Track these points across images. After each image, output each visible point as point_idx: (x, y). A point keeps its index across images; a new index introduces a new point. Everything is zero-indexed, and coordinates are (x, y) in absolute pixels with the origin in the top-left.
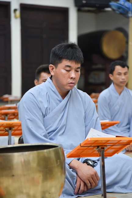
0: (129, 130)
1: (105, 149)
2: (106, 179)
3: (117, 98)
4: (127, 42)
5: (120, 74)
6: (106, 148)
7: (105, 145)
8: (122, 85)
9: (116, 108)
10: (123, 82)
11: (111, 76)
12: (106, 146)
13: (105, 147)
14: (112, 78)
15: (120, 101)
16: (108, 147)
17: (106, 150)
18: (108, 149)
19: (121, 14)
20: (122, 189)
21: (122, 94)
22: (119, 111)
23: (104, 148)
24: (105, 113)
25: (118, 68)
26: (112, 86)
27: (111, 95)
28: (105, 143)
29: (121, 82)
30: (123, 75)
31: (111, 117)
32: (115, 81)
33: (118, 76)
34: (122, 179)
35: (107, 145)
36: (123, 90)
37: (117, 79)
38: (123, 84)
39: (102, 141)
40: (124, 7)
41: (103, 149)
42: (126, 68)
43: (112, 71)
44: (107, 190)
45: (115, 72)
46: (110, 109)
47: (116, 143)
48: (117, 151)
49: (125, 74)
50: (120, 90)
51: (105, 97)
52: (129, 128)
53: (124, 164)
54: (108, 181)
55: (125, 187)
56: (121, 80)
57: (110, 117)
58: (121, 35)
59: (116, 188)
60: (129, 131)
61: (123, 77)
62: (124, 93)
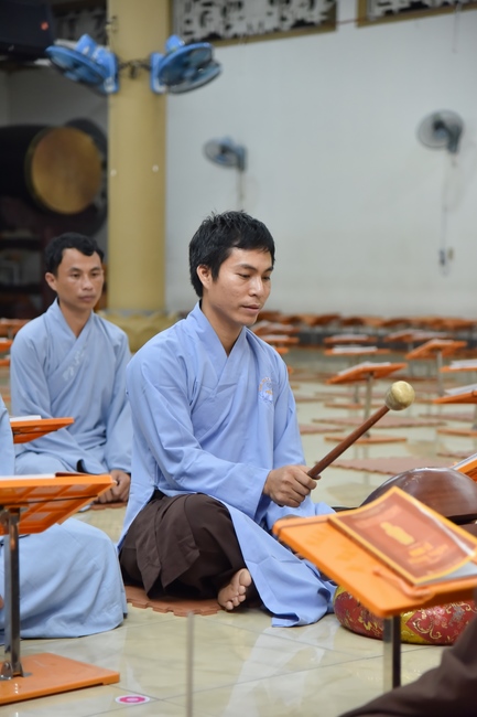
0: (103, 441)
1: (22, 513)
2: (21, 602)
3: (71, 345)
4: (105, 165)
5: (77, 274)
6: (24, 510)
7: (22, 500)
8: (84, 305)
9: (65, 375)
10: (87, 297)
11: (52, 280)
12: (26, 503)
13: (22, 507)
14: (53, 285)
15: (77, 353)
16: (32, 506)
17: (26, 516)
18: (33, 510)
19: (82, 81)
20: (72, 625)
21: (84, 333)
22: (74, 383)
23: (18, 511)
24: (34, 389)
25: (72, 256)
26: (54, 308)
27: (50, 336)
28: (21, 496)
29: (82, 298)
30: (86, 276)
31: (52, 403)
32: (61, 294)
33: (71, 280)
34: (73, 596)
35: (29, 500)
36: (88, 320)
37: (68, 288)
38: (88, 302)
39: (13, 489)
40: (91, 64)
41: (16, 514)
42: (95, 256)
43: (53, 265)
44: (23, 633)
45: (63, 268)
46: (47, 378)
47: (56, 495)
48: (58, 516)
49: (93, 274)
50: (80, 322)
51: (32, 342)
52: (104, 435)
53: (80, 552)
54: (27, 605)
55: (79, 619)
56: (80, 292)
57: (48, 403)
58: (86, 141)
59: (52, 625)
60: (104, 444)
61: (87, 282)
62: (90, 330)
